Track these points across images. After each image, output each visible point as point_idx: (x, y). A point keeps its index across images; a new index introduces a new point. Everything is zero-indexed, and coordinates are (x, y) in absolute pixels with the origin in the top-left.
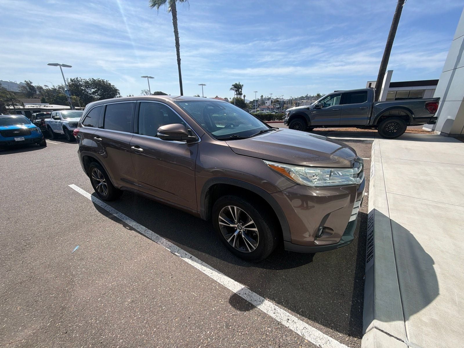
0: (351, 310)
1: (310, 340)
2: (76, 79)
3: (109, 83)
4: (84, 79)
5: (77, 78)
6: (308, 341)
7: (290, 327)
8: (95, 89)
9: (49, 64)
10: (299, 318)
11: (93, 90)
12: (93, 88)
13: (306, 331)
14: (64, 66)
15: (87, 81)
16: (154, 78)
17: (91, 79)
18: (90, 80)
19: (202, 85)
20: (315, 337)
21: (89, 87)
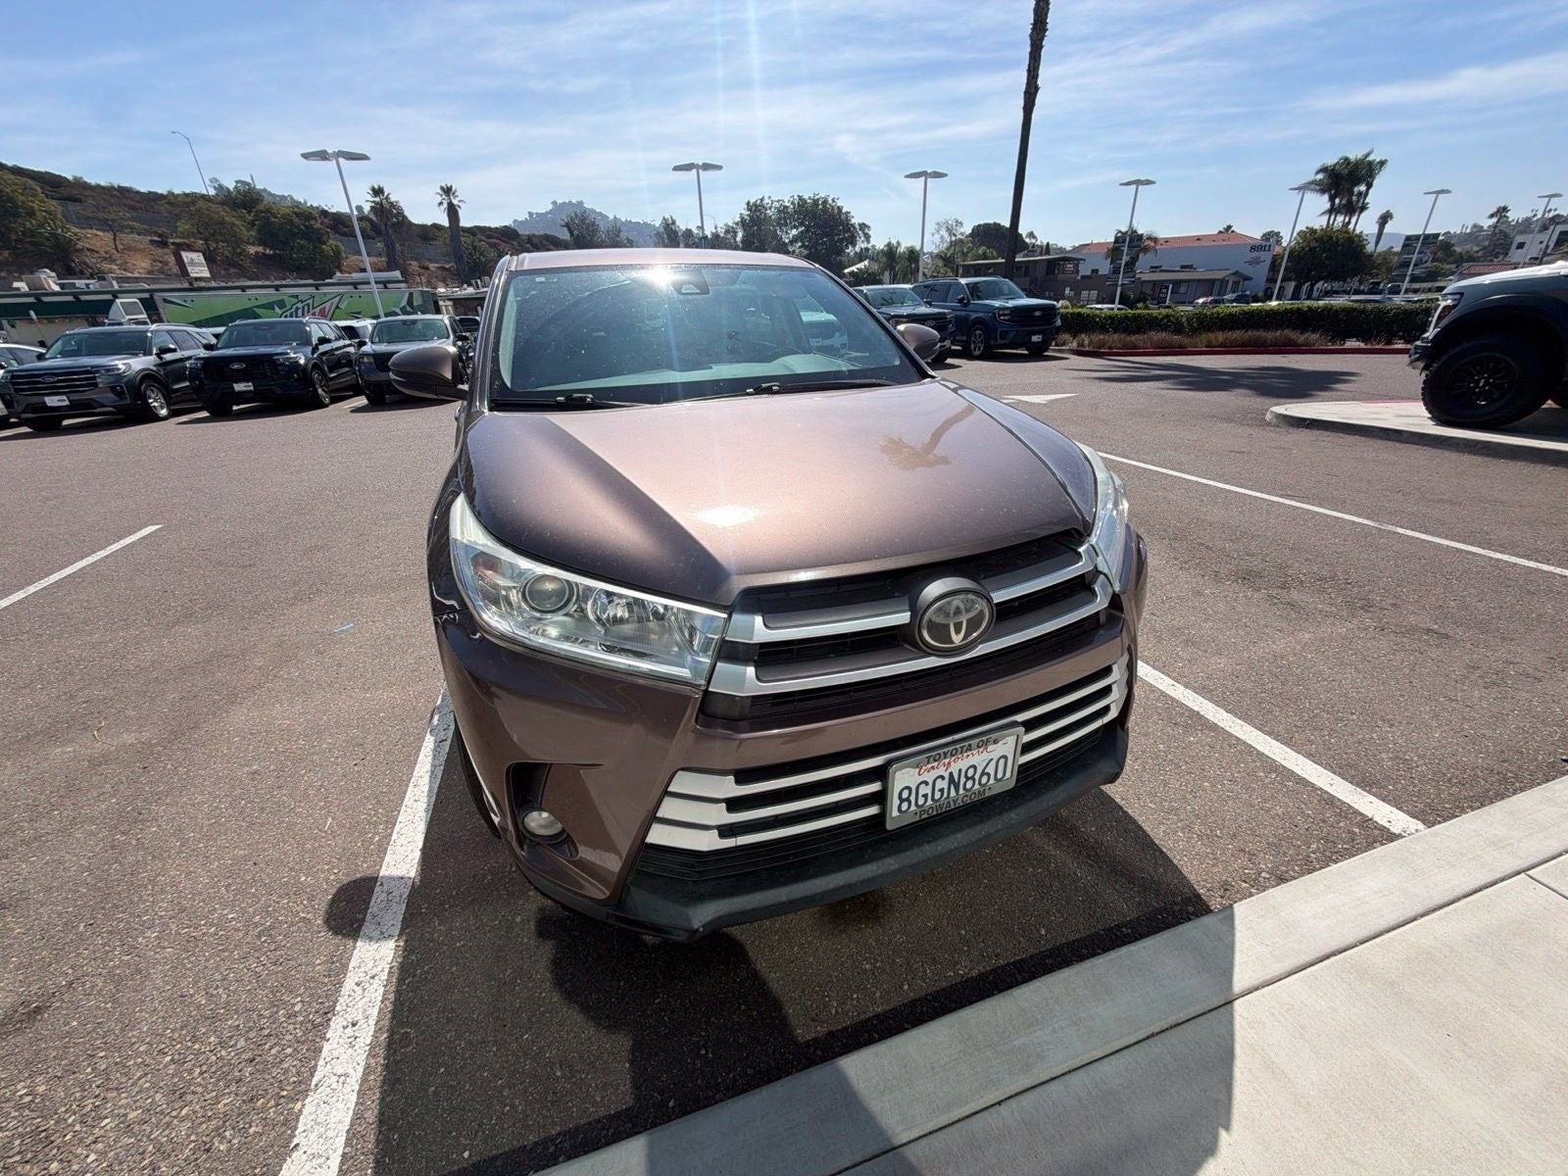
0: (495, 1158)
1: (305, 1112)
2: (759, 202)
3: (838, 207)
4: (778, 201)
5: (762, 200)
6: (300, 1111)
7: (330, 1042)
8: (800, 230)
9: (677, 168)
10: (372, 1046)
11: (794, 232)
12: (795, 227)
13: (334, 1086)
14: (707, 167)
15: (786, 207)
16: (946, 175)
17: (796, 197)
18: (793, 203)
19: (1138, 182)
20: (321, 1119)
21: (786, 224)
